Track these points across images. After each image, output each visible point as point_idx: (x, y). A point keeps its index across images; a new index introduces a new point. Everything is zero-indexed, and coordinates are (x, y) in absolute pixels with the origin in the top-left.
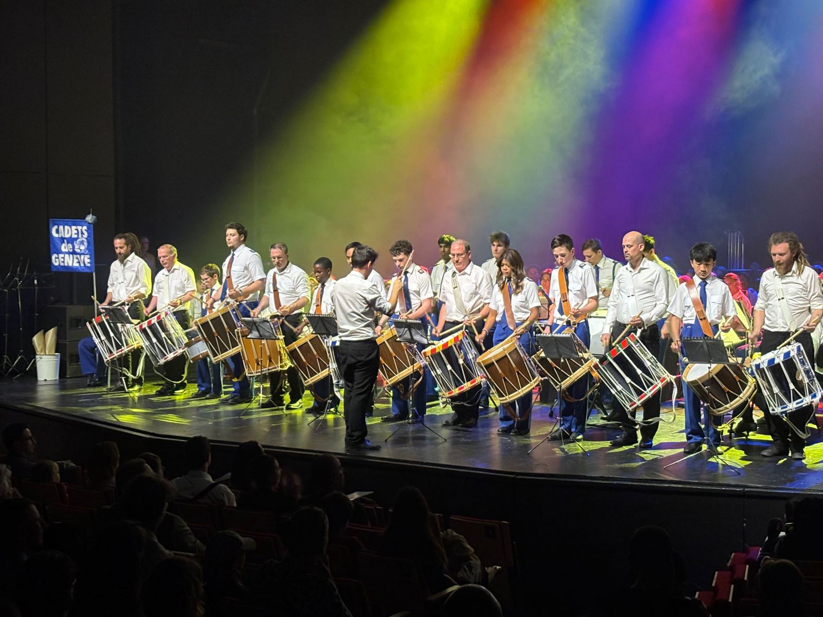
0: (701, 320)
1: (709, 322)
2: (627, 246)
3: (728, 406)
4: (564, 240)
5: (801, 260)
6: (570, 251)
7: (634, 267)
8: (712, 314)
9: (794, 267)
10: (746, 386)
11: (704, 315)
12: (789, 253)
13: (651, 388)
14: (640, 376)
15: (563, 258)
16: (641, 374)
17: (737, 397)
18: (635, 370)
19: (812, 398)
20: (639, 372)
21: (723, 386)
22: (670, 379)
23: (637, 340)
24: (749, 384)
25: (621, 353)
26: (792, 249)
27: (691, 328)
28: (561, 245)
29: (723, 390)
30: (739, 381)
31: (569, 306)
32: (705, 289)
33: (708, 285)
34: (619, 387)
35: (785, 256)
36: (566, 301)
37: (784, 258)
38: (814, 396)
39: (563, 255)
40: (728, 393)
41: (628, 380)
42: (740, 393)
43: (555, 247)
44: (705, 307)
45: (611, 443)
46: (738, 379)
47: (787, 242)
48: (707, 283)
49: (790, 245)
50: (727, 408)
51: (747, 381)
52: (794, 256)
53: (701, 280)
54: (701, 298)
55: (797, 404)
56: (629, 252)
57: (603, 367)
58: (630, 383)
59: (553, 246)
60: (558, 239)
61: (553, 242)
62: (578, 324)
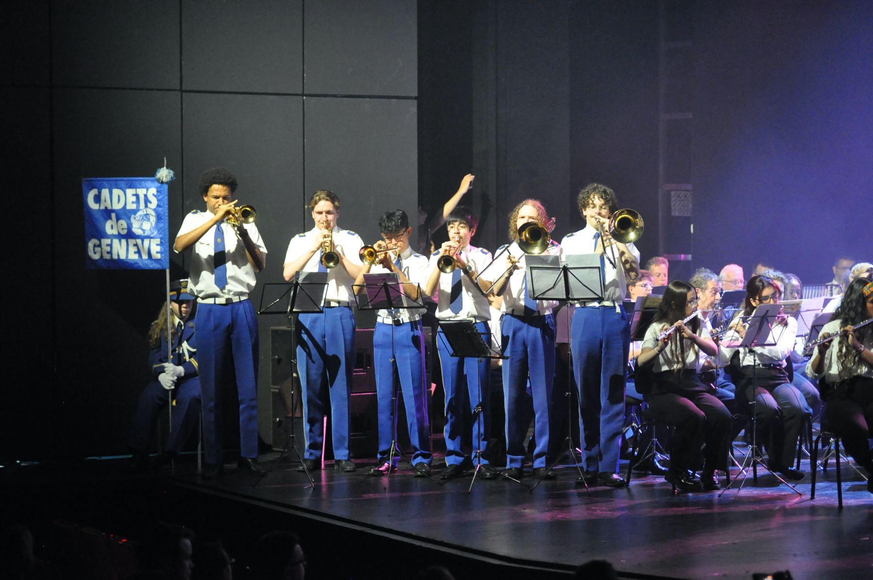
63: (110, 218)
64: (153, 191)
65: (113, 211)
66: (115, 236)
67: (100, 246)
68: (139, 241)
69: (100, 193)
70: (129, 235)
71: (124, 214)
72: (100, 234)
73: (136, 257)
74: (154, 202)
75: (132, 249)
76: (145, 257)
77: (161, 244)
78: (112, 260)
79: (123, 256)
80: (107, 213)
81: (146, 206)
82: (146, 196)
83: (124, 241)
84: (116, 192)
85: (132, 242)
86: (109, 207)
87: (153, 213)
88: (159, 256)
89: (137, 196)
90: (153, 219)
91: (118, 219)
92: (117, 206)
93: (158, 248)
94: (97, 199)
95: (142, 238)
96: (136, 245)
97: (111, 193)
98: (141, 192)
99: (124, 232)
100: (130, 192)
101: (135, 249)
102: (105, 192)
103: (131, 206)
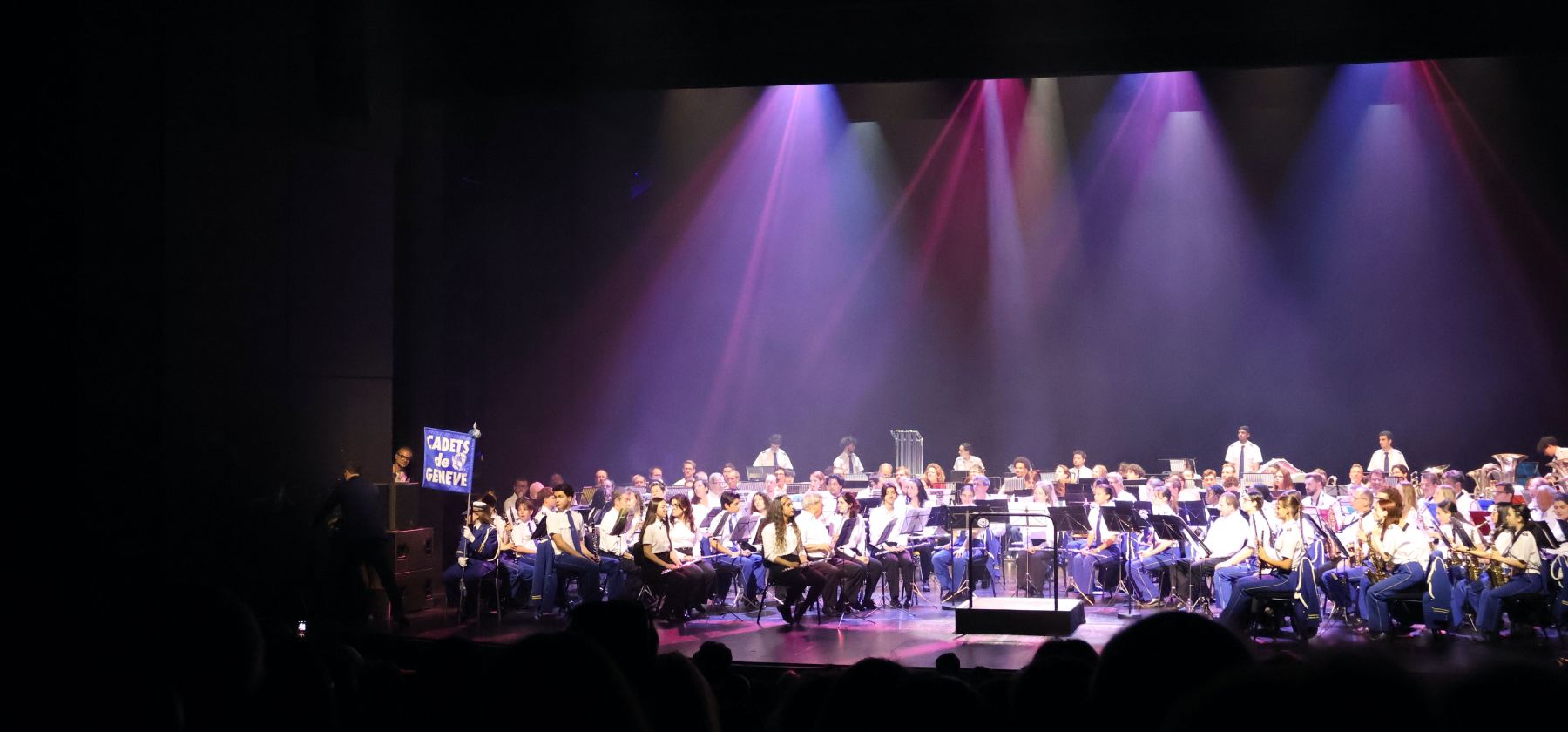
63: (438, 456)
64: (467, 442)
65: (441, 451)
66: (442, 468)
67: (432, 473)
68: (455, 474)
69: (434, 438)
70: (450, 468)
71: (447, 455)
72: (434, 467)
73: (449, 483)
74: (467, 449)
75: (449, 478)
76: (455, 483)
77: (467, 477)
78: (438, 483)
79: (444, 482)
80: (437, 452)
81: (461, 451)
82: (462, 445)
83: (443, 472)
84: (445, 439)
85: (449, 473)
86: (439, 449)
87: (465, 457)
88: (465, 485)
89: (456, 444)
90: (464, 460)
91: (443, 457)
92: (445, 449)
93: (465, 480)
94: (432, 442)
95: (458, 472)
96: (452, 476)
97: (441, 440)
98: (460, 442)
99: (447, 466)
100: (453, 440)
101: (450, 478)
102: (438, 439)
103: (452, 450)
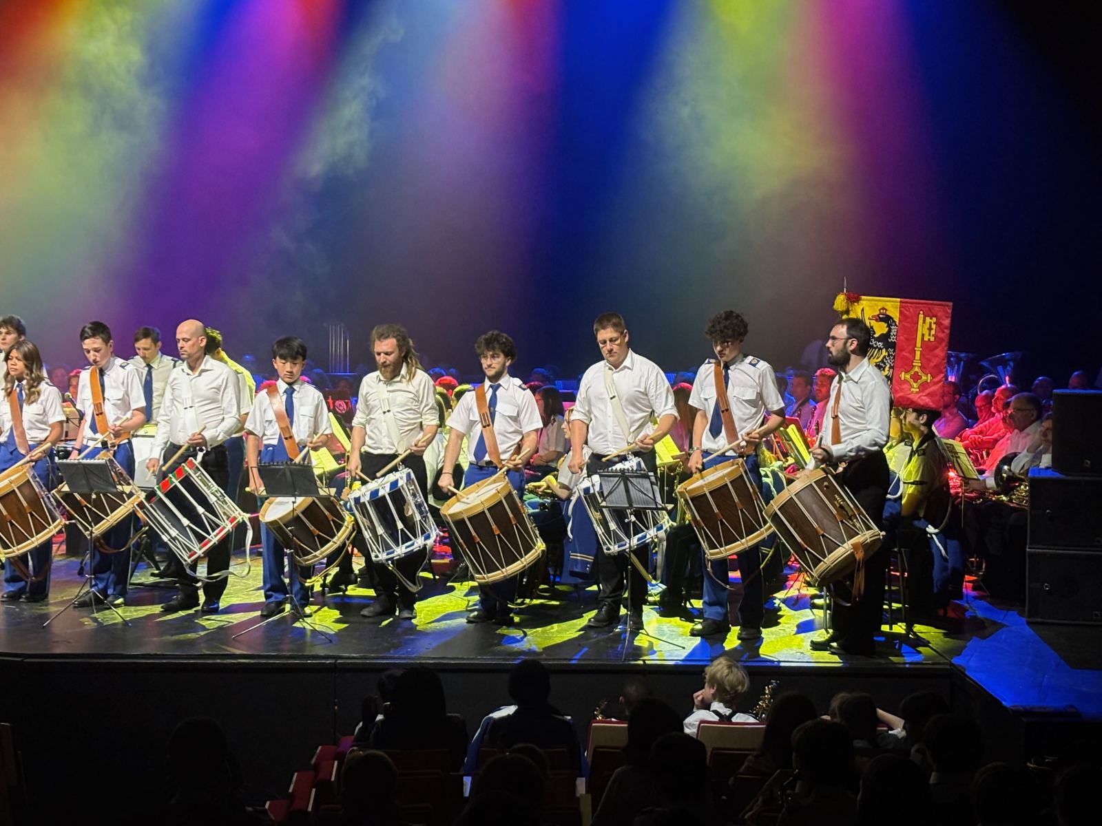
0: (286, 439)
1: (297, 441)
2: (183, 339)
3: (317, 553)
4: (98, 329)
5: (412, 361)
6: (107, 345)
7: (192, 368)
8: (301, 431)
9: (404, 371)
10: (341, 526)
11: (290, 432)
12: (397, 352)
13: (217, 531)
14: (203, 516)
15: (96, 354)
16: (203, 513)
17: (329, 541)
18: (195, 508)
19: (425, 539)
20: (201, 510)
21: (312, 528)
22: (242, 518)
23: (197, 468)
24: (346, 524)
25: (176, 486)
26: (400, 347)
27: (273, 450)
28: (94, 336)
29: (311, 533)
30: (333, 520)
31: (105, 421)
32: (292, 397)
33: (296, 392)
34: (174, 532)
35: (393, 355)
36: (101, 414)
37: (391, 358)
38: (428, 537)
39: (96, 350)
40: (319, 536)
41: (185, 522)
42: (333, 536)
43: (87, 338)
44: (292, 423)
45: (162, 607)
46: (331, 518)
47: (394, 337)
48: (294, 390)
49: (398, 341)
50: (315, 556)
51: (343, 520)
52: (403, 355)
53: (286, 386)
54: (286, 410)
55: (407, 547)
56: (185, 347)
57: (151, 506)
58: (188, 526)
59: (83, 337)
60: (90, 328)
61: (83, 331)
62: (119, 446)
